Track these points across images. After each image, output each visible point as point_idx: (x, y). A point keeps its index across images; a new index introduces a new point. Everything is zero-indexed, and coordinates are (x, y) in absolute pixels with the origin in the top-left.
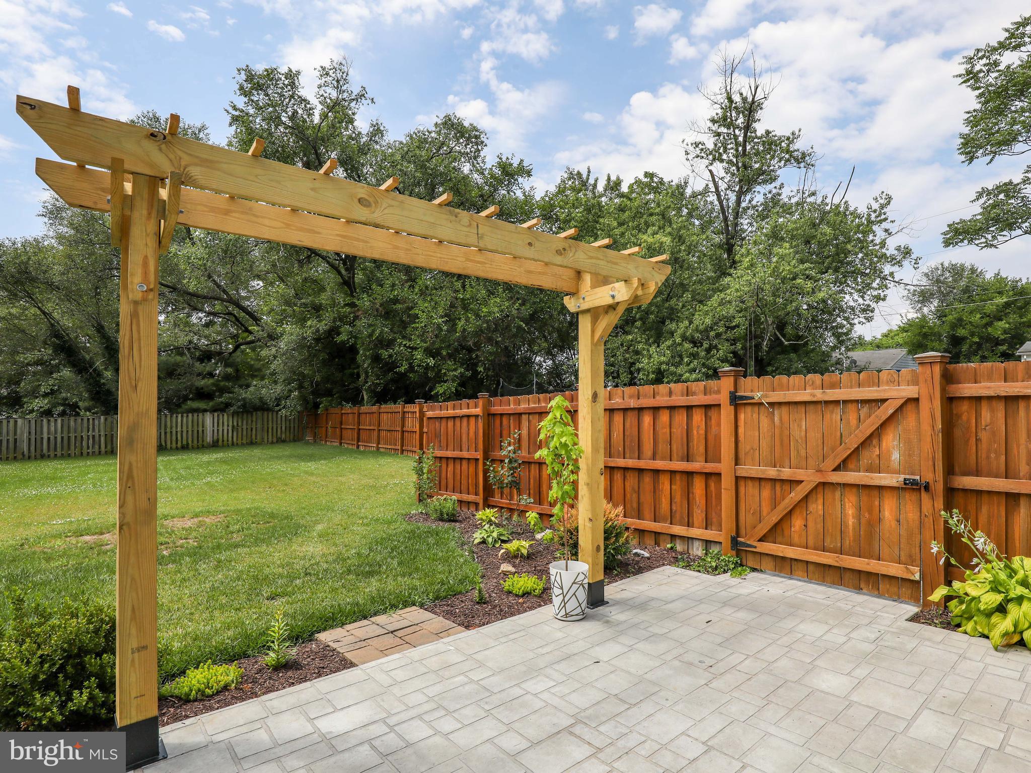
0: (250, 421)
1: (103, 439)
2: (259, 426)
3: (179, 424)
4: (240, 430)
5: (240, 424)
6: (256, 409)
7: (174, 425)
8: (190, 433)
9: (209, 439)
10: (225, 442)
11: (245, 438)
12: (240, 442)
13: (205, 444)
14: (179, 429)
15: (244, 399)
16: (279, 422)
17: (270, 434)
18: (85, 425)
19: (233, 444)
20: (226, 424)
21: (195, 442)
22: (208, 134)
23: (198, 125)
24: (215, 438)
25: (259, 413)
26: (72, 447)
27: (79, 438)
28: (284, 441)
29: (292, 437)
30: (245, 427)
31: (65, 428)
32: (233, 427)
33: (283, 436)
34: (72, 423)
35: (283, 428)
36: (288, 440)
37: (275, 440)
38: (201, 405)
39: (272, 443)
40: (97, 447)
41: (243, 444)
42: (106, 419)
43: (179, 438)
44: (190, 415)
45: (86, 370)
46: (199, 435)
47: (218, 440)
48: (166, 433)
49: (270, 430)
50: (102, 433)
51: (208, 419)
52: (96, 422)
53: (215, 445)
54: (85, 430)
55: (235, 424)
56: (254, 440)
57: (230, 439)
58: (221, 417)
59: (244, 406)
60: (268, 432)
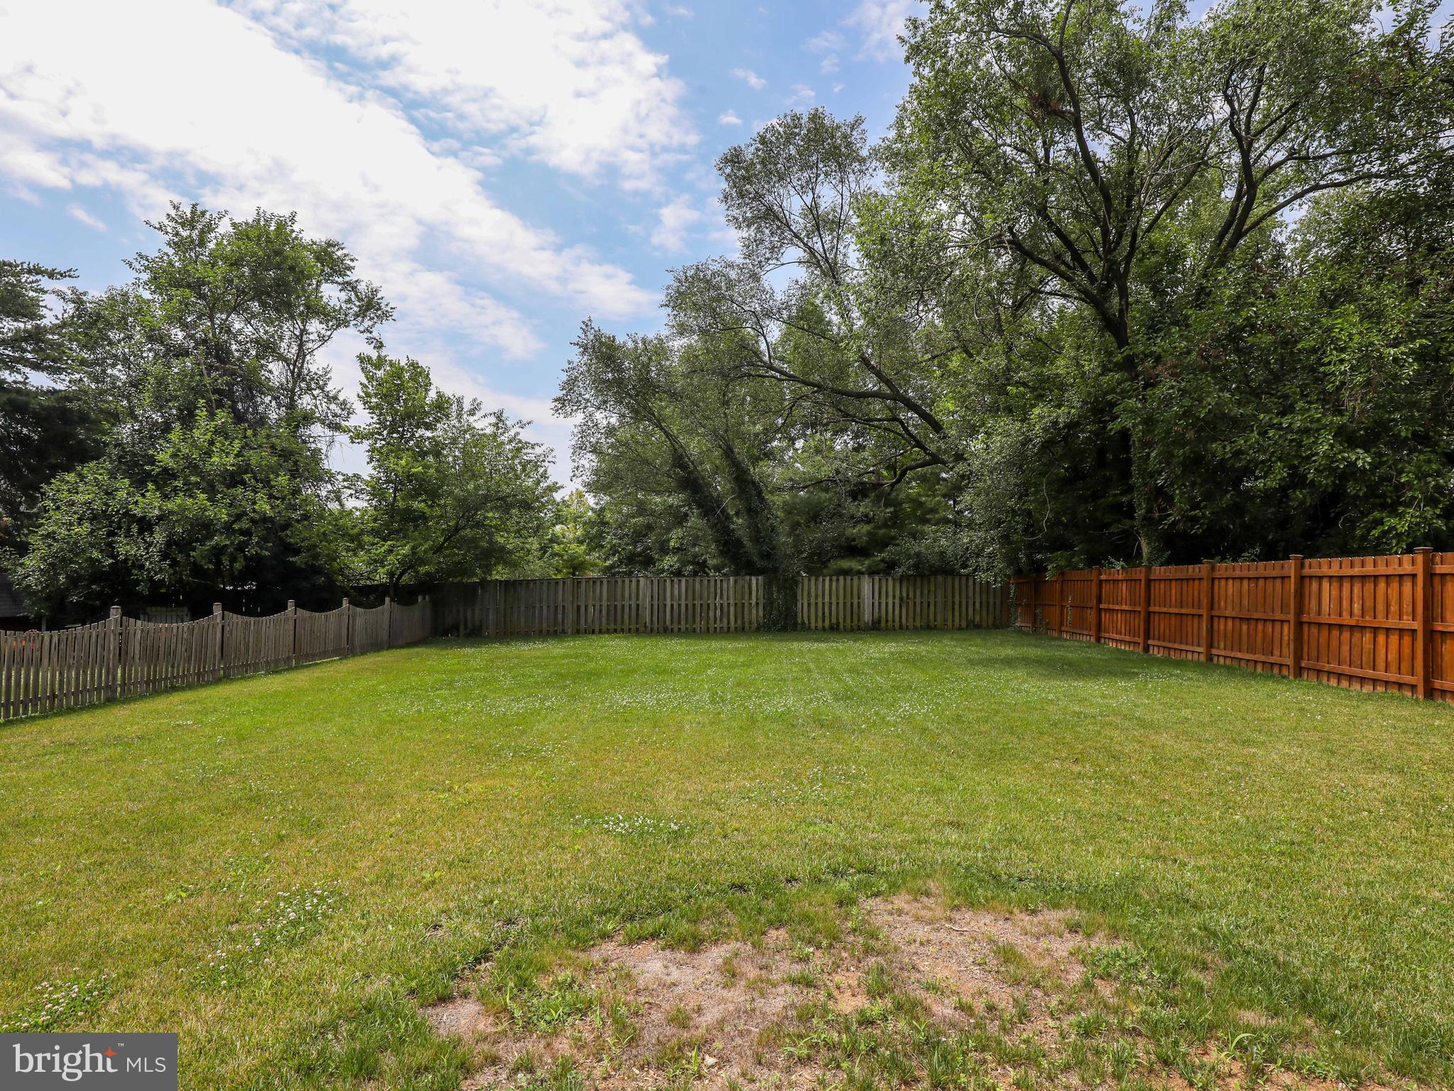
0: (926, 592)
1: (732, 609)
2: (939, 599)
3: (827, 592)
4: (911, 605)
5: (911, 595)
6: (935, 571)
7: (820, 593)
8: (841, 606)
9: (867, 617)
10: (890, 624)
11: (918, 618)
12: (911, 624)
13: (862, 625)
14: (827, 600)
15: (918, 554)
16: (971, 594)
17: (957, 614)
18: (712, 590)
19: (901, 627)
20: (891, 594)
21: (848, 621)
22: (864, 131)
23: (851, 119)
24: (876, 615)
25: (940, 578)
26: (698, 620)
27: (705, 607)
28: (978, 627)
29: (990, 622)
30: (918, 600)
31: (690, 592)
32: (901, 599)
33: (977, 618)
34: (698, 586)
35: (978, 605)
36: (984, 624)
37: (964, 624)
38: (853, 564)
39: (960, 629)
40: (725, 620)
41: (915, 628)
42: (736, 582)
43: (827, 614)
44: (841, 578)
45: (713, 510)
46: (854, 610)
47: (879, 621)
48: (809, 605)
49: (957, 607)
50: (732, 601)
51: (866, 585)
52: (725, 585)
53: (877, 628)
54: (712, 596)
55: (904, 595)
56: (932, 623)
57: (897, 619)
58: (884, 583)
59: (916, 566)
60: (953, 609)
